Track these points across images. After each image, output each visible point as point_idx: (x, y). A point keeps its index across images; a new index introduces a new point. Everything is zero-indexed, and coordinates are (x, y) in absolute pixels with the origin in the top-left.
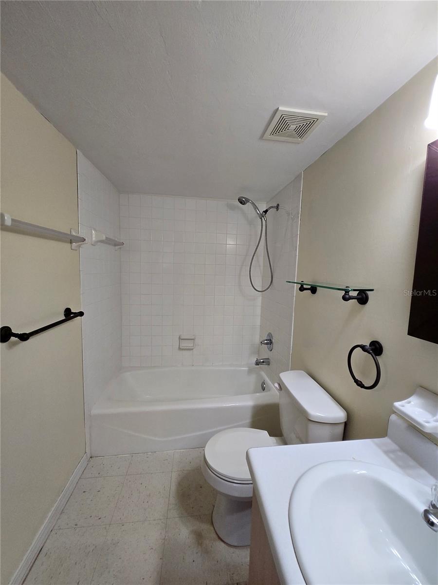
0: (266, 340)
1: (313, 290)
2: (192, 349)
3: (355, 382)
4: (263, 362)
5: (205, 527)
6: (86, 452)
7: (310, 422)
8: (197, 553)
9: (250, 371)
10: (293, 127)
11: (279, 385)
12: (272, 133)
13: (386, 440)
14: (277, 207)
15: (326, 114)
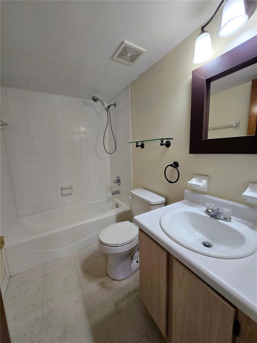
0: (117, 180)
1: (142, 146)
2: (71, 194)
3: (169, 182)
4: (115, 193)
5: (105, 279)
6: (6, 275)
7: (151, 206)
8: (104, 291)
9: (108, 200)
10: (129, 55)
11: (131, 196)
12: (118, 56)
13: (184, 200)
14: (115, 105)
15: (146, 51)
